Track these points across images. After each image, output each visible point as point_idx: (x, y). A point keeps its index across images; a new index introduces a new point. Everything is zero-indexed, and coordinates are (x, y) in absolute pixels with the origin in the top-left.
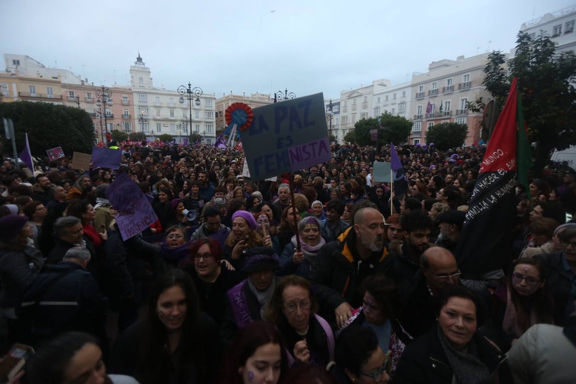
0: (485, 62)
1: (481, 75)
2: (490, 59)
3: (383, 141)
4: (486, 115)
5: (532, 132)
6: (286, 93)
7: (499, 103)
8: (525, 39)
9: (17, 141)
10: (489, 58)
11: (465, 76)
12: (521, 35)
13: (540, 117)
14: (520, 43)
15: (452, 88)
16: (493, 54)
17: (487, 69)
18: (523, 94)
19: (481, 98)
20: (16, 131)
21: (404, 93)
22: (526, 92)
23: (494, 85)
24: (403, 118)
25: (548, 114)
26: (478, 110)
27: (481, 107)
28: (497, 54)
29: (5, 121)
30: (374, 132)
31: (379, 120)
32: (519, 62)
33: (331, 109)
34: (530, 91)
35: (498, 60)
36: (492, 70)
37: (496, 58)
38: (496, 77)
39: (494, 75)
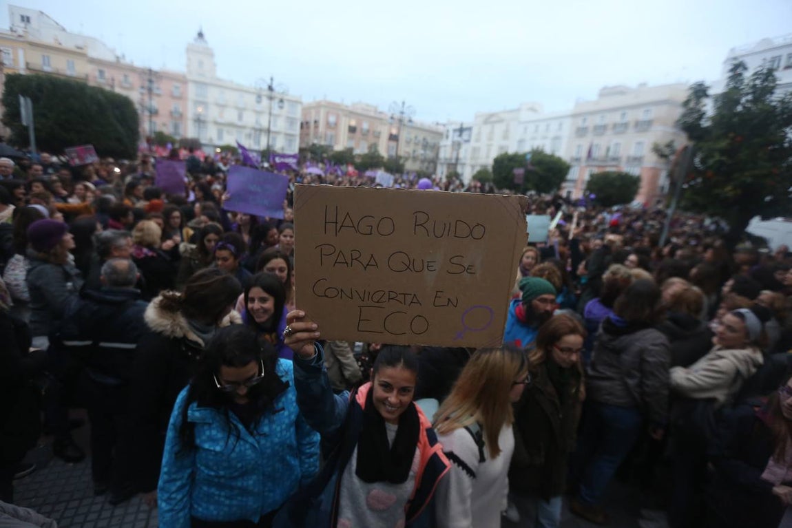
0: (683, 96)
1: (678, 112)
2: (692, 91)
3: (530, 185)
4: (676, 164)
6: (403, 106)
9: (36, 129)
10: (690, 90)
11: (647, 111)
13: (746, 174)
14: (733, 74)
16: (696, 84)
17: (686, 103)
18: (728, 141)
19: (672, 142)
20: (35, 116)
21: (561, 125)
22: (733, 138)
23: (691, 126)
25: (756, 172)
26: (666, 157)
27: (671, 153)
28: (701, 85)
29: (22, 100)
30: (519, 171)
31: (529, 157)
32: (728, 100)
33: (460, 135)
34: (738, 139)
35: (701, 94)
36: (692, 105)
37: (700, 91)
38: (695, 116)
39: (692, 113)
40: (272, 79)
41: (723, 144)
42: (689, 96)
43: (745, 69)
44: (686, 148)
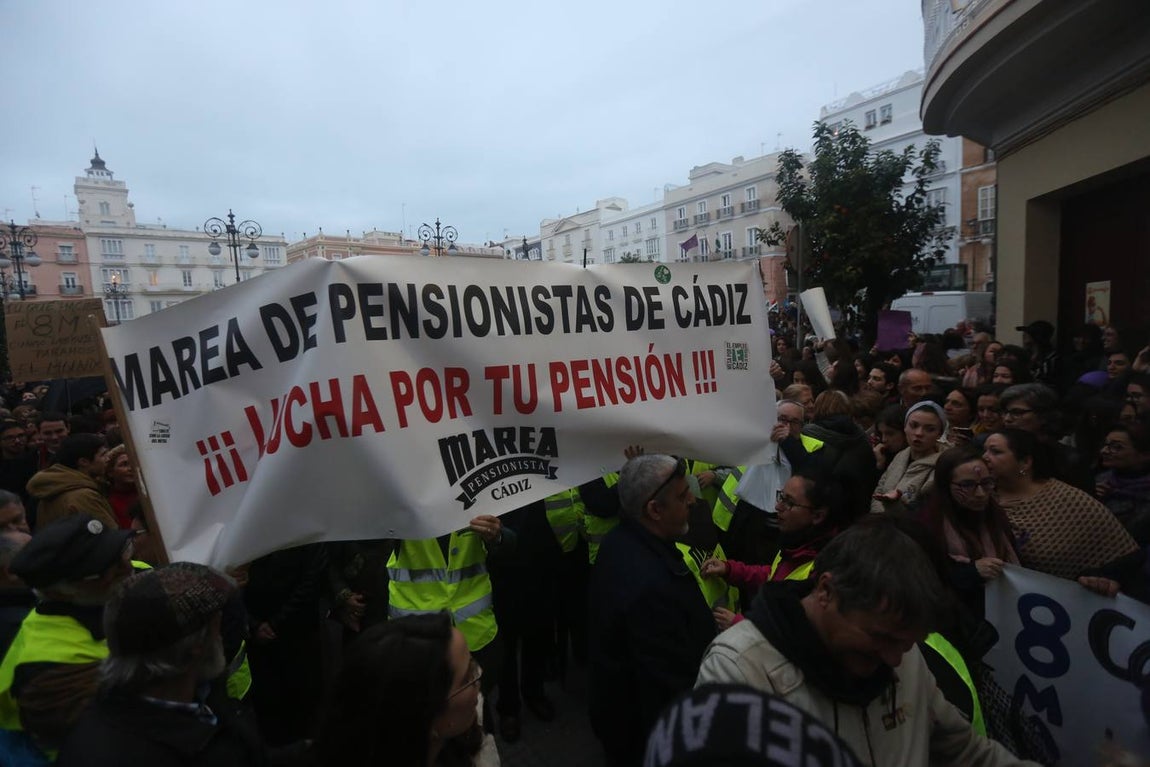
0: (775, 167)
1: (772, 188)
2: (782, 163)
4: (790, 250)
5: (854, 272)
6: (438, 228)
8: (825, 132)
10: (779, 161)
11: (749, 190)
12: (817, 126)
13: (862, 249)
14: (818, 139)
15: (731, 211)
16: (785, 154)
17: (780, 178)
18: (835, 215)
19: (777, 224)
21: (654, 221)
22: (839, 211)
23: (793, 204)
25: (872, 245)
26: (775, 243)
27: (780, 237)
28: (790, 155)
32: (823, 167)
34: (844, 210)
35: (792, 165)
36: (787, 179)
37: (791, 161)
38: (794, 190)
39: (791, 187)
41: (831, 218)
42: (781, 169)
43: (830, 131)
44: (794, 230)
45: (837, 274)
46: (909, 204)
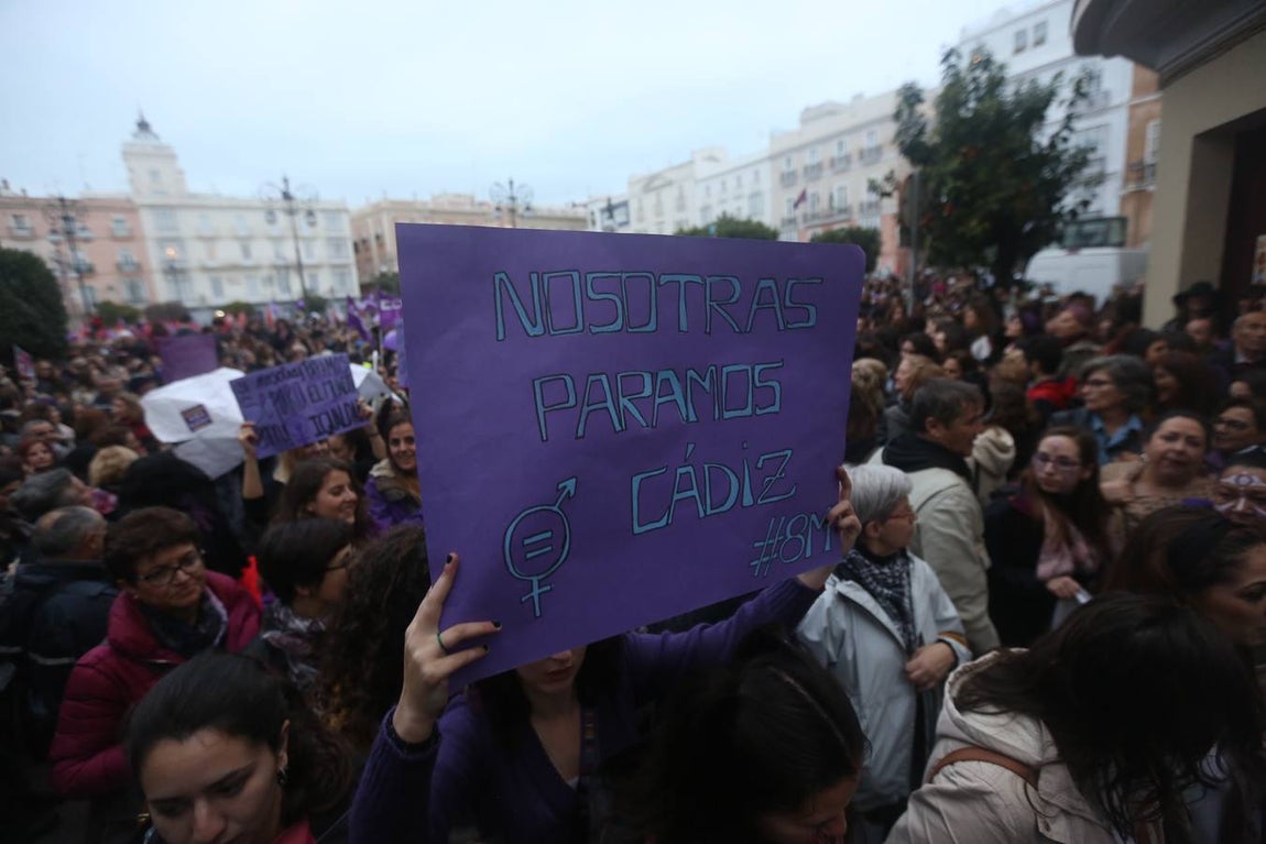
0: (890, 106)
1: (891, 129)
2: (901, 98)
4: (903, 202)
5: (979, 227)
6: (511, 187)
7: (924, 179)
8: (954, 57)
10: (897, 97)
13: (989, 199)
14: (945, 66)
15: (847, 159)
16: (904, 88)
17: (897, 116)
18: (960, 159)
19: (892, 172)
21: (757, 174)
22: (965, 154)
23: (913, 149)
24: (760, 225)
25: (1002, 194)
26: (889, 195)
27: (894, 188)
28: (911, 88)
31: (714, 229)
32: (952, 97)
33: (611, 217)
34: (971, 154)
35: (912, 100)
36: (905, 117)
37: (911, 96)
38: (913, 131)
39: (910, 128)
40: (286, 181)
41: (955, 164)
42: (900, 106)
43: (959, 57)
44: (910, 177)
45: (960, 230)
46: (1052, 145)
